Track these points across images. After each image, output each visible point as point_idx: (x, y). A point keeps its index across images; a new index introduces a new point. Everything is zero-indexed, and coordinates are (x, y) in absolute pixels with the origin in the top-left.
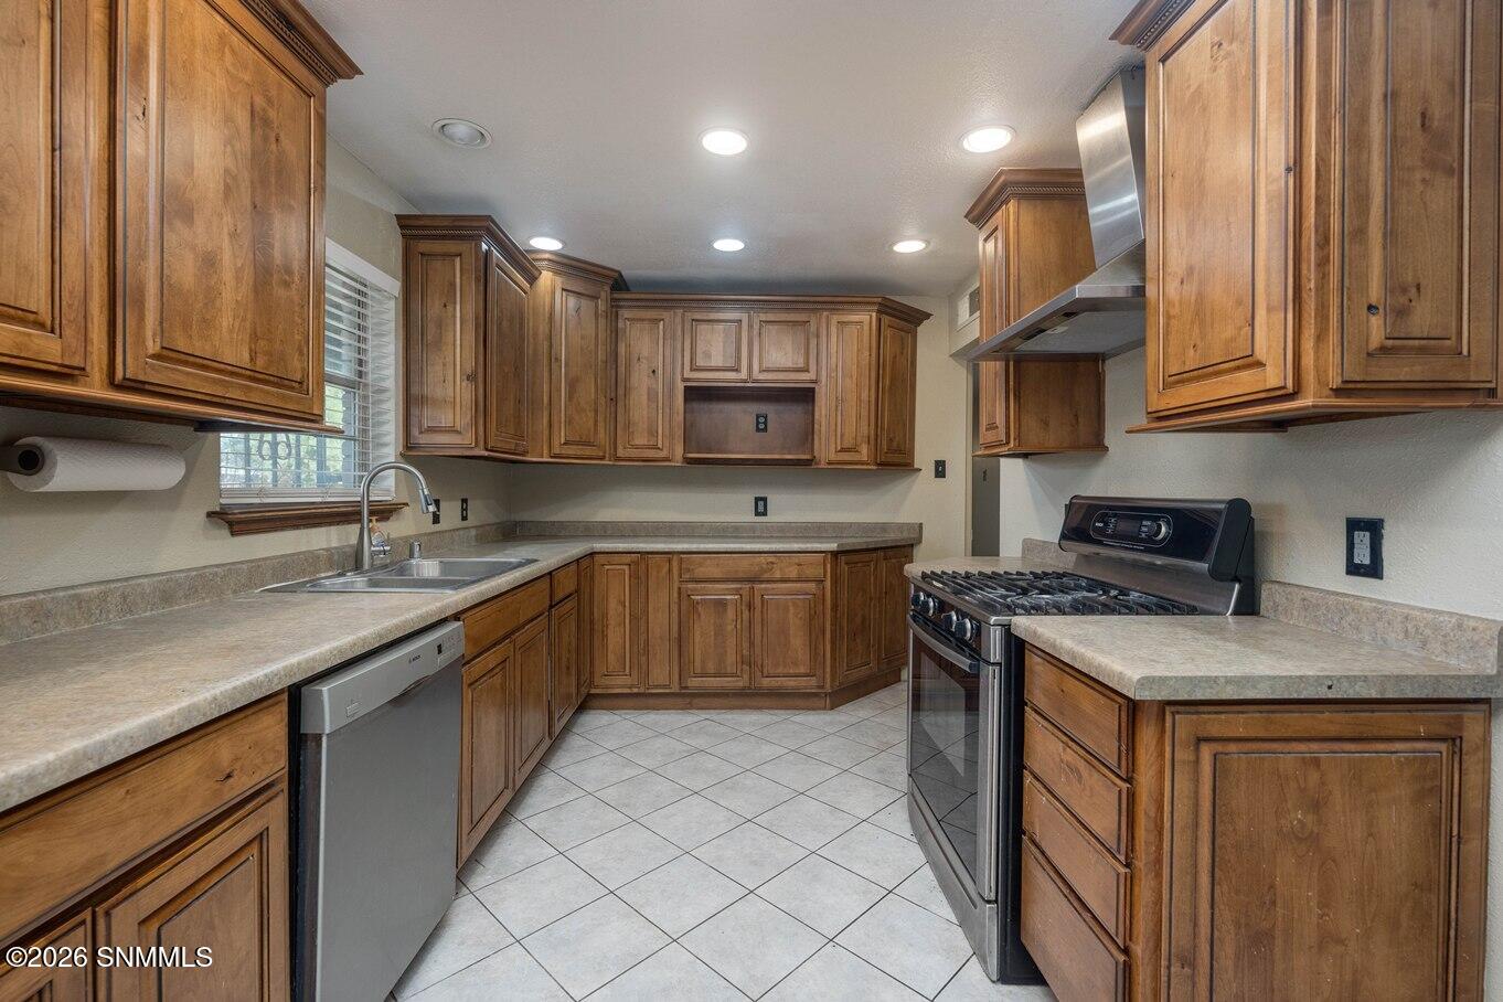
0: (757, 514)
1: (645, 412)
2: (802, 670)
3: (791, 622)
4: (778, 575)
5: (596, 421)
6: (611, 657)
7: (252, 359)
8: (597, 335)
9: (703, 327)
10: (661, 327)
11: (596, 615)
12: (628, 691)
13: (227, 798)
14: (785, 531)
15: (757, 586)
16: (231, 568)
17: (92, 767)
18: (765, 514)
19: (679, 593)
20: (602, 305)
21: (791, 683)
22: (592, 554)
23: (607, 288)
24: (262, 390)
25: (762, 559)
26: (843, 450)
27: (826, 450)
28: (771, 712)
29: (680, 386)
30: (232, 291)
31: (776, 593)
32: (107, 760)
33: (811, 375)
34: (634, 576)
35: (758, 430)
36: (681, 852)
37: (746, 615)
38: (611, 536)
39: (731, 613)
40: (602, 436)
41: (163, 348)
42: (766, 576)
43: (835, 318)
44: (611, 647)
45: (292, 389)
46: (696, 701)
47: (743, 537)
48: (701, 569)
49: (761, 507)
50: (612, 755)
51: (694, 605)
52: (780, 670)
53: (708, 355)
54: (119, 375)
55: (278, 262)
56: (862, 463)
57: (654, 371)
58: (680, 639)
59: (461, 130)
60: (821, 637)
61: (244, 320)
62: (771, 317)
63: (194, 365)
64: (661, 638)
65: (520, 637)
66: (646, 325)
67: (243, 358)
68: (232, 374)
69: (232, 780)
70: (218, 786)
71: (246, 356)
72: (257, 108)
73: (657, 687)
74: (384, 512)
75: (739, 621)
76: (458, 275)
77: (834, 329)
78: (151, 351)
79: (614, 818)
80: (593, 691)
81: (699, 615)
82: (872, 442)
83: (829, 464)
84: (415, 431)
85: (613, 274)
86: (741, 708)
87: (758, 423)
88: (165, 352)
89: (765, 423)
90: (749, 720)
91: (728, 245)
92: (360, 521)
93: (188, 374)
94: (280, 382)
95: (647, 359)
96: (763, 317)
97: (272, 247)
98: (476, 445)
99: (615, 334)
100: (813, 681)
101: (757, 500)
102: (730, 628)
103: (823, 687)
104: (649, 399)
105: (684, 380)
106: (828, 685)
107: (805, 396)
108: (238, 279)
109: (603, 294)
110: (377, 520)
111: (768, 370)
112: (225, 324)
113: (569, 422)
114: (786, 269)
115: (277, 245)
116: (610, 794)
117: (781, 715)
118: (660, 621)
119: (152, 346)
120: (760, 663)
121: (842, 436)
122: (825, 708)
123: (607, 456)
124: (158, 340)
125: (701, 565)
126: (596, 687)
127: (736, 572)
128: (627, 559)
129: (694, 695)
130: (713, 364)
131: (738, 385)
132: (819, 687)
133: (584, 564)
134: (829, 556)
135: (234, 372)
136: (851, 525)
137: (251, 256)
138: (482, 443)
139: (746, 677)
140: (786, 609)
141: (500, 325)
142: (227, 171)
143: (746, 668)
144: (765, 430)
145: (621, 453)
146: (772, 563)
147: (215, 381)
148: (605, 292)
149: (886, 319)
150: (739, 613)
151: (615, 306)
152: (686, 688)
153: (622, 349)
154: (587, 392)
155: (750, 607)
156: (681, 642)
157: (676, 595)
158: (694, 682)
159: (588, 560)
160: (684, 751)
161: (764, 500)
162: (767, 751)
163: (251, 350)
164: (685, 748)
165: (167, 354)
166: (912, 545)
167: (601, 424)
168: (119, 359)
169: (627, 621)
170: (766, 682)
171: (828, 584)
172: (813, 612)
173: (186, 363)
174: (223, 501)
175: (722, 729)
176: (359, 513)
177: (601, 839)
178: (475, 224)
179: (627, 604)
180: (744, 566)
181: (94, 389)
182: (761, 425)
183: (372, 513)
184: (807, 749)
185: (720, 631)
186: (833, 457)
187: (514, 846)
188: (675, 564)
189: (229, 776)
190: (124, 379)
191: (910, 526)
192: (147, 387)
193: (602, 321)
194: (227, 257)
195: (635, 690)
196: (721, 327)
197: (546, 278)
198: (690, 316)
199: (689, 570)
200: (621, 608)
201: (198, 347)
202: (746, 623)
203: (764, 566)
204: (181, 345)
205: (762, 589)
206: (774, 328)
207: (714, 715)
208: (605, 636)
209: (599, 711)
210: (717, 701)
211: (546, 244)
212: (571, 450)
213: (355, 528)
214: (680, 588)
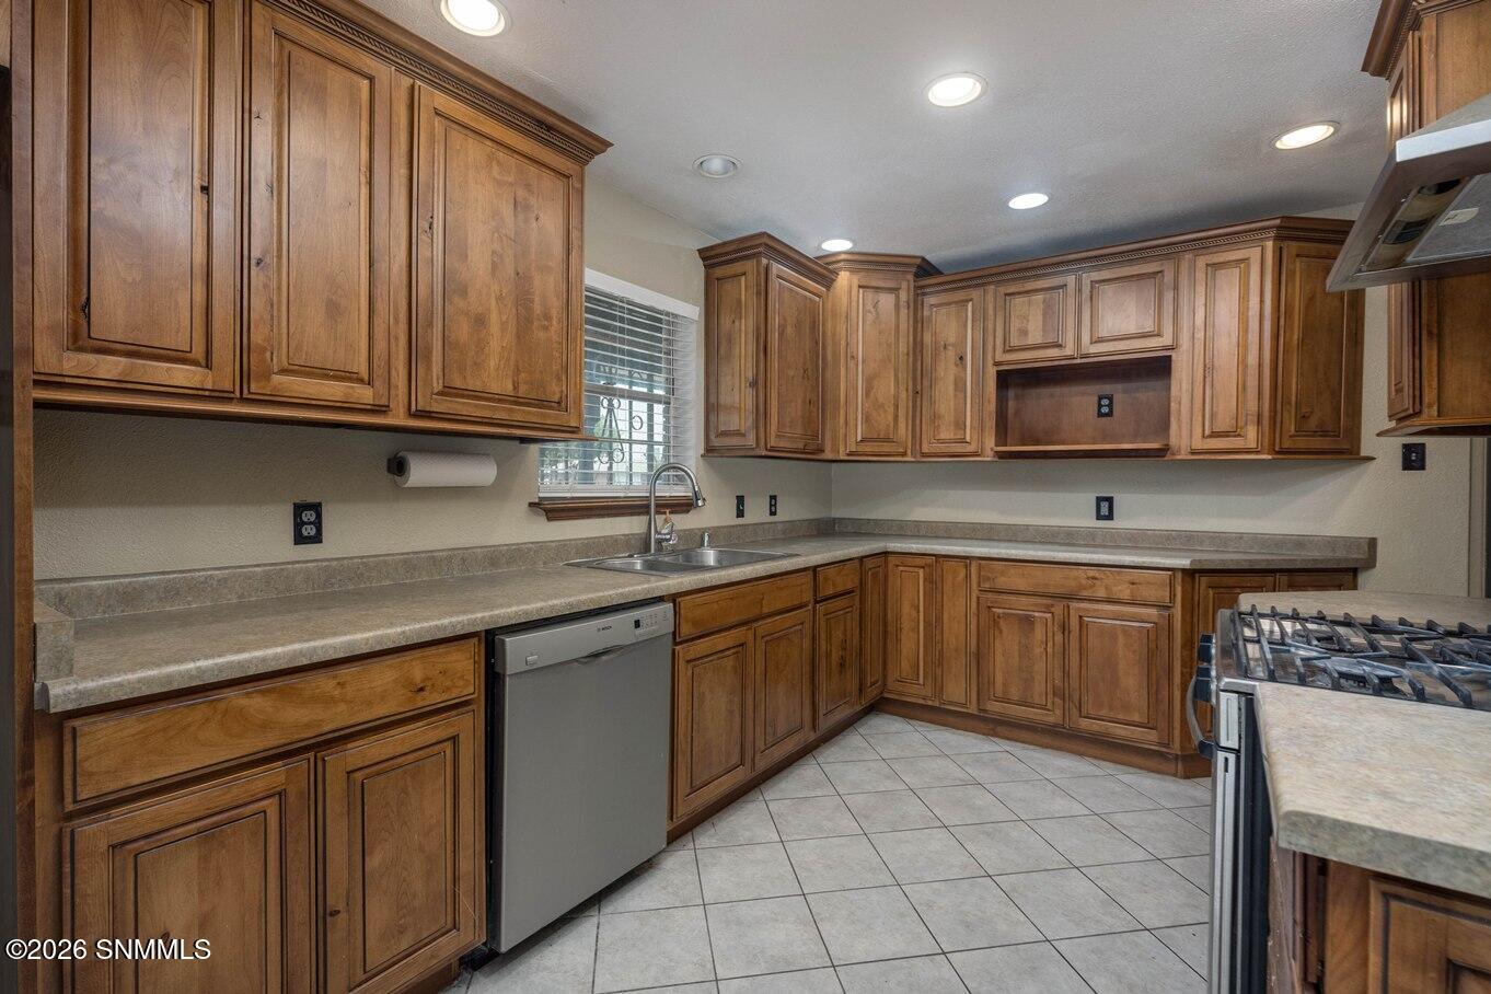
0: (1099, 517)
1: (952, 403)
2: (1136, 718)
3: (1121, 653)
4: (1101, 593)
5: (896, 417)
6: (905, 664)
7: (514, 389)
8: (897, 326)
9: (1019, 300)
10: (970, 309)
11: (889, 616)
12: (922, 702)
13: (420, 704)
14: (1136, 540)
15: (1074, 605)
16: (542, 546)
17: (305, 661)
18: (1110, 517)
19: (978, 604)
20: (903, 296)
21: (1121, 731)
22: (886, 554)
23: (910, 277)
24: (523, 411)
25: (1080, 572)
26: (1214, 435)
27: (1186, 435)
28: (1095, 762)
29: (992, 372)
30: (498, 338)
31: (1102, 616)
32: (316, 659)
33: (1167, 340)
34: (929, 580)
35: (1100, 415)
36: (891, 881)
37: (1059, 637)
38: (925, 537)
39: (1039, 633)
40: (903, 431)
41: (444, 387)
42: (1085, 593)
43: (1201, 262)
44: (904, 651)
45: (551, 408)
46: (999, 729)
47: (1080, 546)
48: (1003, 578)
49: (1105, 508)
50: (883, 764)
51: (996, 620)
52: (1103, 713)
53: (1024, 332)
54: (413, 408)
55: (538, 312)
56: (1248, 451)
57: (961, 358)
58: (978, 654)
59: (716, 164)
60: (1164, 682)
61: (508, 360)
62: (1106, 274)
63: (468, 397)
64: (956, 651)
65: (763, 627)
66: (953, 308)
67: (508, 388)
68: (500, 401)
69: (422, 693)
70: (410, 694)
71: (510, 387)
72: (519, 199)
73: (951, 703)
74: (684, 506)
75: (1050, 644)
76: (743, 293)
77: (1200, 275)
78: (436, 391)
79: (847, 823)
80: (886, 695)
81: (1001, 632)
82: (1266, 421)
83: (1193, 454)
84: (712, 437)
85: (914, 261)
86: (1058, 749)
87: (1100, 406)
88: (447, 390)
89: (1110, 406)
90: (1061, 765)
91: (1028, 201)
92: (648, 513)
93: (464, 403)
94: (541, 403)
95: (953, 345)
96: (1096, 276)
97: (532, 302)
98: (758, 444)
99: (918, 323)
100: (1153, 736)
101: (1099, 500)
102: (1038, 650)
103: (1167, 746)
104: (955, 390)
105: (996, 364)
106: (1177, 745)
107: (1157, 368)
108: (503, 329)
109: (904, 285)
110: (670, 513)
111: (1101, 340)
112: (492, 363)
113: (867, 419)
114: (1121, 210)
115: (536, 299)
116: (857, 801)
117: (1108, 768)
118: (957, 630)
119: (438, 387)
120: (1076, 698)
121: (1212, 415)
122: (1175, 775)
123: (909, 452)
124: (441, 382)
125: (1002, 574)
126: (890, 692)
127: (1046, 585)
128: (920, 561)
129: (994, 721)
130: (1031, 341)
131: (1063, 363)
132: (1160, 744)
133: (869, 563)
134: (1179, 575)
135: (500, 399)
136: (1241, 536)
137: (514, 310)
138: (762, 444)
139: (1058, 712)
140: (1114, 638)
141: (781, 334)
142: (493, 252)
143: (1058, 701)
144: (1110, 414)
145: (925, 449)
146: (1094, 578)
147: (484, 407)
148: (907, 284)
149: (1291, 247)
150: (1050, 634)
151: (919, 293)
152: (985, 711)
153: (928, 338)
154: (887, 388)
155: (1065, 628)
156: (979, 659)
157: (974, 605)
158: (994, 707)
159: (881, 560)
160: (960, 779)
161: (1110, 500)
162: (1060, 805)
163: (514, 381)
164: (961, 776)
165: (448, 391)
166: (1355, 571)
167: (902, 420)
168: (413, 398)
169: (921, 628)
170: (1084, 724)
171: (1178, 611)
172: (1152, 645)
173: (463, 396)
174: (541, 495)
175: (1020, 767)
176: (648, 506)
177: (823, 842)
178: (749, 244)
179: (921, 609)
180: (1057, 580)
181: (398, 418)
182: (1105, 410)
183: (657, 506)
184: (1118, 819)
185: (1025, 651)
186: (1198, 444)
187: (746, 820)
188: (974, 570)
189: (422, 689)
190: (417, 410)
191: (1349, 542)
192: (433, 415)
193: (904, 312)
194: (494, 317)
195: (930, 703)
196: (1039, 297)
197: (844, 279)
198: (1002, 290)
199: (988, 579)
200: (914, 613)
201: (473, 384)
202: (1058, 648)
203: (1084, 582)
204: (458, 383)
205: (1079, 609)
206: (1108, 289)
207: (1018, 749)
208: (898, 640)
209: (889, 716)
210: (1024, 735)
211: (837, 245)
212: (868, 448)
213: (644, 518)
214: (978, 598)
